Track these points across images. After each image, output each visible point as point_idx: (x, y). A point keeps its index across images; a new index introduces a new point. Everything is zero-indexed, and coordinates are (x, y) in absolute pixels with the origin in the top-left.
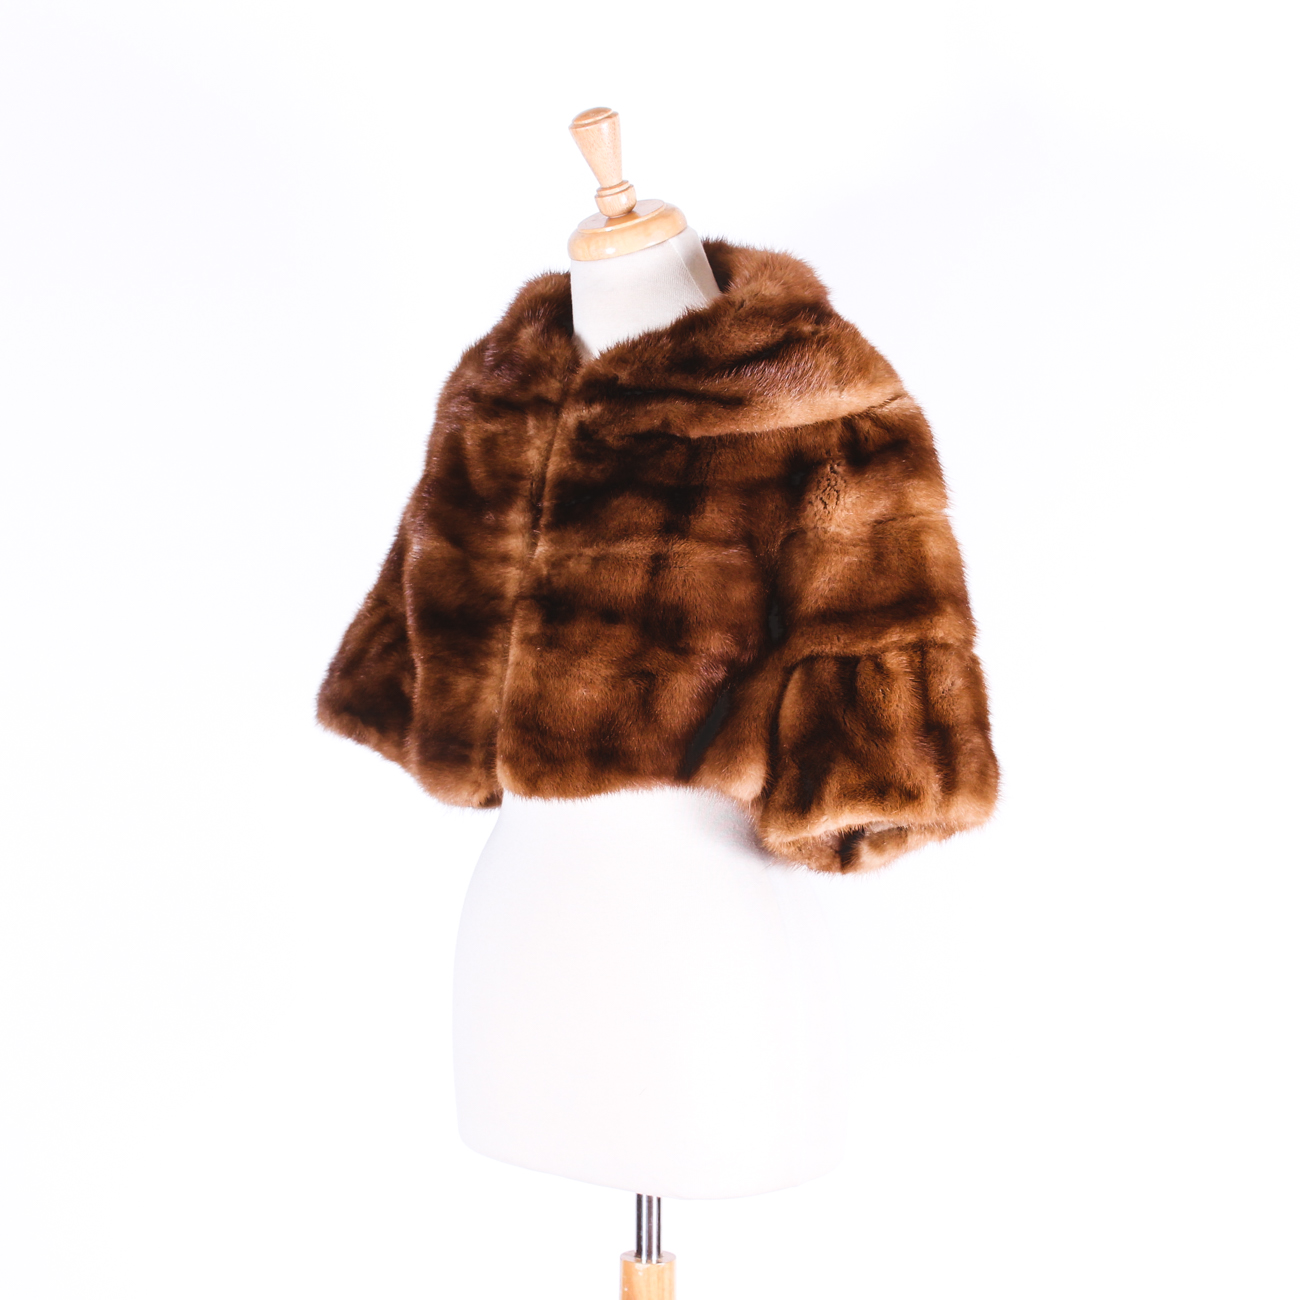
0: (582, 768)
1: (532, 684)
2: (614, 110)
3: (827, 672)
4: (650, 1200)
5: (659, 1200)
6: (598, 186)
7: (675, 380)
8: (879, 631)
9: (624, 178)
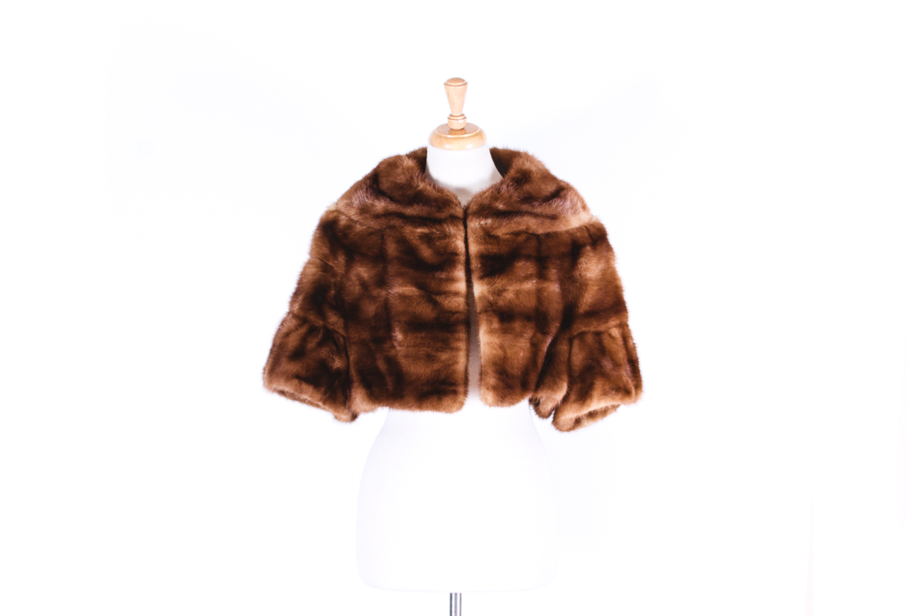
0: (518, 390)
1: (500, 352)
2: (466, 80)
3: (590, 339)
4: (456, 594)
5: (461, 594)
6: (450, 113)
7: (525, 207)
8: (607, 320)
9: (463, 112)
